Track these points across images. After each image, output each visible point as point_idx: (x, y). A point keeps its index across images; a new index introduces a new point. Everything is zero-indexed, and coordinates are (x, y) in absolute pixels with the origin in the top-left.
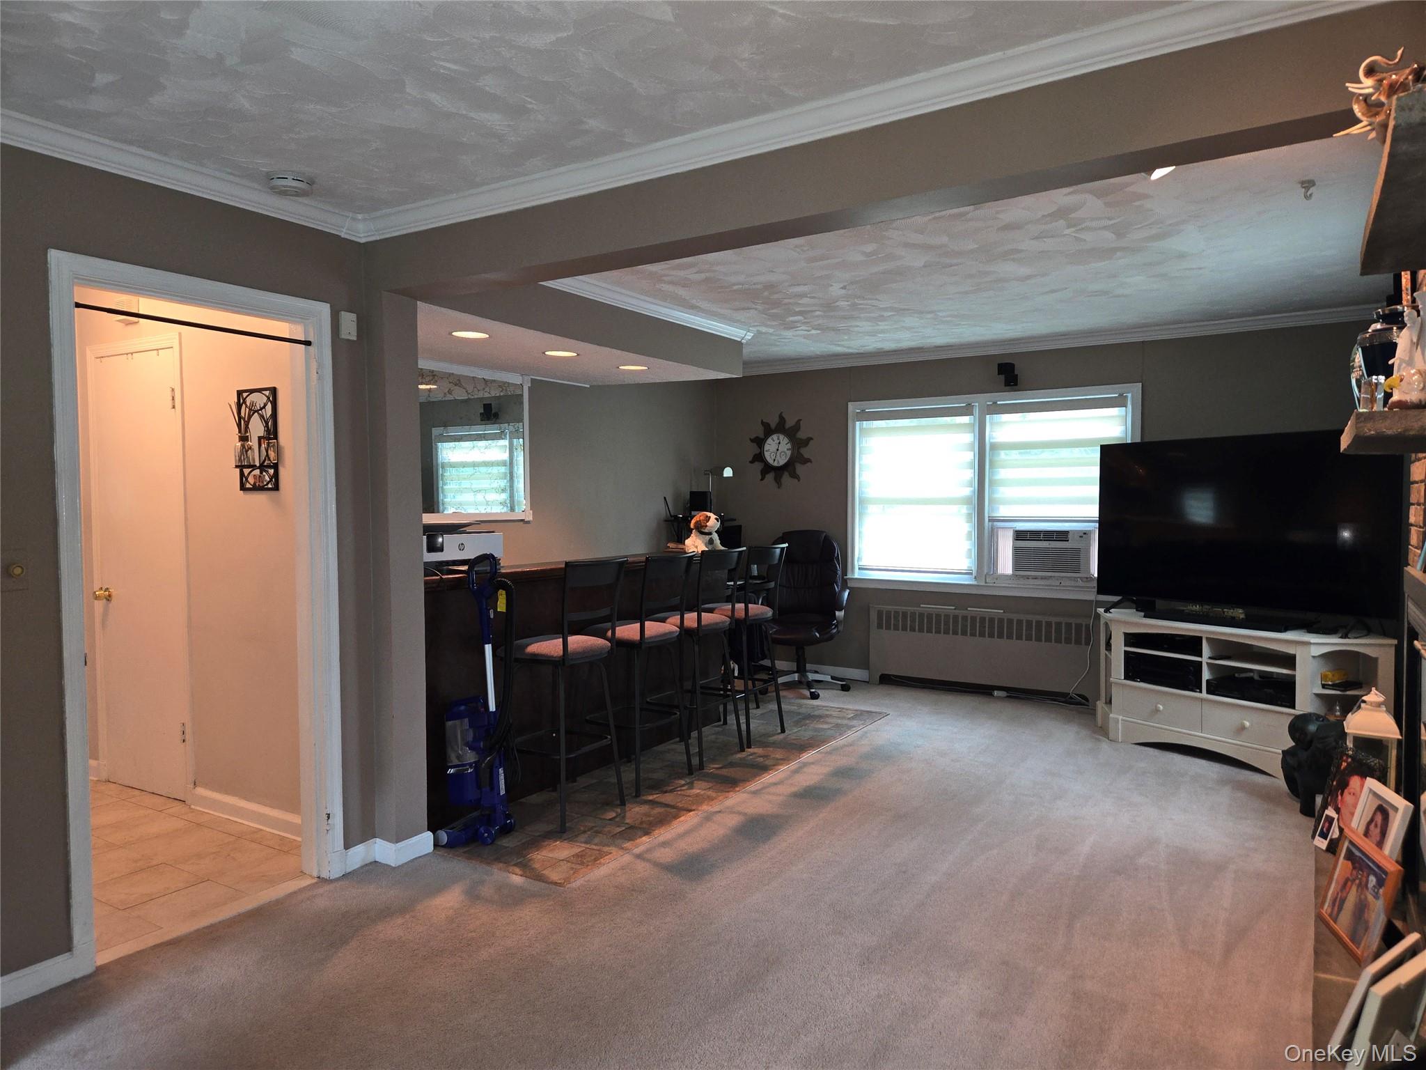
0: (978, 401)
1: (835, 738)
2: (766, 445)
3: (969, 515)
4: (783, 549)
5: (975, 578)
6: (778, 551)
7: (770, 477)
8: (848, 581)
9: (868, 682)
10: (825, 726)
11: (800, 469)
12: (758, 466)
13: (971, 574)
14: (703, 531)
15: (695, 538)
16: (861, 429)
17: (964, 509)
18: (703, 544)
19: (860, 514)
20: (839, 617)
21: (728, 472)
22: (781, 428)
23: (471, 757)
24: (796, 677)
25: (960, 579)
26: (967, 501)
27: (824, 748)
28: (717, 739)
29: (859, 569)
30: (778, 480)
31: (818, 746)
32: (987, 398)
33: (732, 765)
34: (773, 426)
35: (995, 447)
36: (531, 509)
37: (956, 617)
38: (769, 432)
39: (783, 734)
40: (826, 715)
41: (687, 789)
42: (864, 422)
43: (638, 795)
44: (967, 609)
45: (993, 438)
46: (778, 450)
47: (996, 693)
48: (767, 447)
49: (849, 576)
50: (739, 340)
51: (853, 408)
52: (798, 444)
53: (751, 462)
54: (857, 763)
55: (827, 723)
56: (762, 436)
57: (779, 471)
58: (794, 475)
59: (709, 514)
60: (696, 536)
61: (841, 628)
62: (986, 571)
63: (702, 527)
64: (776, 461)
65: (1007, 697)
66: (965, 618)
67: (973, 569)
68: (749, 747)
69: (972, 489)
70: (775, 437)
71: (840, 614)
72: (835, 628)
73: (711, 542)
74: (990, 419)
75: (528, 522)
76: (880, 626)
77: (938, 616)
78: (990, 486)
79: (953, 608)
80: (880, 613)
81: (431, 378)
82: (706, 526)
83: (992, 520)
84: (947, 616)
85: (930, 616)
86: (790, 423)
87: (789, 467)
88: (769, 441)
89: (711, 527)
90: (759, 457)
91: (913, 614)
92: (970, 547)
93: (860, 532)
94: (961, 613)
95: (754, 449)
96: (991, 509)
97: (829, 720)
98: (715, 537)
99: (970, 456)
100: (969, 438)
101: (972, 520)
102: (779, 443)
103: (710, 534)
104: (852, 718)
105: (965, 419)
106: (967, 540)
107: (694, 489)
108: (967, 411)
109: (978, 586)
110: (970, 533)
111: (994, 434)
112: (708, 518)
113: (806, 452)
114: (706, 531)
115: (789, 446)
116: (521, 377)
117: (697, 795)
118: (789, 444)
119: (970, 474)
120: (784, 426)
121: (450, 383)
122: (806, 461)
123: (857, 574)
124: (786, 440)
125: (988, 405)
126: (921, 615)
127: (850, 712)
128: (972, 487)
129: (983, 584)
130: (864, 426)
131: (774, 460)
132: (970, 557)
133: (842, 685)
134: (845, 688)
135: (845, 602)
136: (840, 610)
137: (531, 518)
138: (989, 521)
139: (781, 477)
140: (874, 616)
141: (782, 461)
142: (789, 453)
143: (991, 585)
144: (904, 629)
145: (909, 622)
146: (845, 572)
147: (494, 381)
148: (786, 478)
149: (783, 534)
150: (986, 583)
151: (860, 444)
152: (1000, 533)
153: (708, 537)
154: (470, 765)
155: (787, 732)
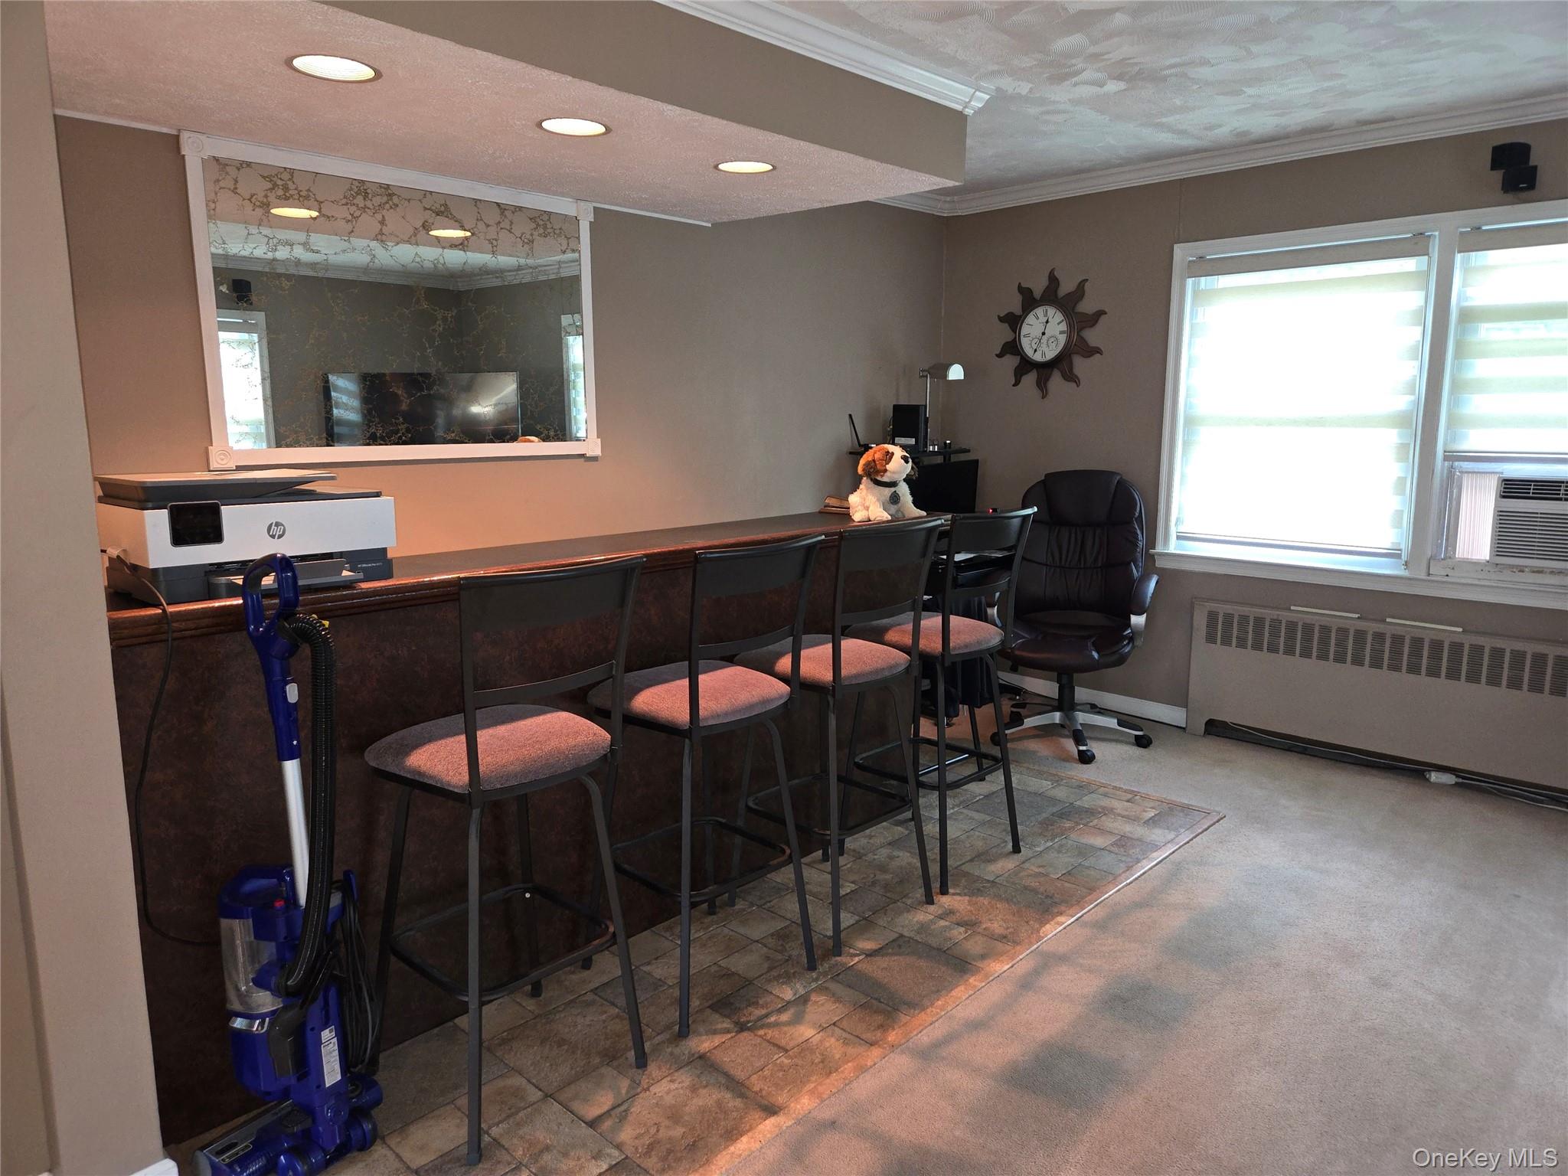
0: (1441, 225)
1: (1115, 879)
2: (1024, 325)
3: (1403, 448)
4: (1025, 517)
5: (1406, 564)
6: (1016, 522)
7: (1030, 379)
8: (1156, 557)
9: (1184, 728)
10: (1099, 841)
11: (1080, 365)
12: (1011, 362)
13: (1399, 556)
14: (879, 478)
15: (865, 491)
16: (1196, 293)
17: (1392, 437)
18: (878, 504)
19: (1186, 444)
20: (1136, 625)
21: (956, 373)
22: (1051, 296)
23: (265, 1001)
24: (1057, 717)
25: (1371, 565)
26: (1401, 420)
27: (1090, 911)
28: (891, 858)
29: (1178, 538)
30: (1042, 385)
31: (1080, 903)
32: (1457, 221)
33: (900, 944)
34: (1037, 294)
35: (1469, 316)
36: (598, 437)
37: (1360, 635)
38: (1030, 302)
39: (1016, 856)
40: (1104, 808)
41: (788, 1023)
42: (1203, 279)
43: (684, 1031)
44: (1385, 621)
45: (1467, 299)
46: (1044, 334)
47: (1434, 777)
48: (1025, 329)
49: (1159, 549)
50: (959, 108)
51: (1182, 253)
52: (1079, 322)
53: (999, 356)
54: (1158, 968)
55: (1102, 831)
56: (1018, 311)
57: (1045, 369)
58: (1070, 377)
59: (891, 448)
60: (867, 489)
61: (1139, 642)
62: (1429, 554)
63: (878, 472)
64: (1039, 353)
65: (1457, 784)
66: (1379, 637)
67: (1403, 547)
68: (944, 891)
69: (1412, 398)
70: (1040, 311)
71: (1138, 620)
72: (1128, 643)
73: (895, 499)
74: (1462, 263)
75: (595, 459)
76: (1211, 638)
77: (1325, 630)
78: (1452, 392)
79: (1357, 616)
80: (1212, 617)
81: (385, 199)
82: (886, 471)
83: (1451, 457)
84: (1343, 632)
85: (1308, 629)
86: (1066, 287)
87: (1061, 363)
88: (1030, 318)
89: (894, 473)
90: (1013, 348)
91: (1276, 624)
92: (1399, 508)
93: (1183, 476)
94: (1371, 627)
95: (1004, 334)
96: (1453, 437)
97: (1108, 823)
98: (904, 490)
99: (1415, 335)
100: (1415, 299)
101: (1408, 458)
102: (1047, 322)
103: (893, 484)
104: (1152, 822)
105: (1409, 264)
106: (1397, 494)
107: (903, 401)
108: (1415, 246)
109: (1410, 579)
110: (1401, 481)
111: (1470, 291)
112: (889, 456)
113: (1092, 336)
114: (885, 479)
115: (1064, 327)
116: (575, 205)
117: (805, 1047)
118: (1064, 323)
119: (1411, 371)
120: (1056, 291)
121: (425, 209)
122: (1091, 352)
123: (1174, 547)
124: (1059, 317)
125: (1462, 233)
126: (1292, 626)
127: (1152, 804)
128: (1414, 394)
129: (1423, 576)
130: (1202, 286)
131: (1036, 351)
132: (1398, 524)
133: (1136, 736)
134: (1142, 742)
135: (1148, 600)
136: (1140, 614)
137: (598, 452)
138: (1446, 458)
139: (1047, 379)
140: (1200, 621)
141: (1047, 352)
142: (1063, 339)
143: (1439, 579)
144: (1257, 646)
145: (1267, 634)
146: (1152, 542)
147: (521, 208)
148: (1056, 380)
149: (1046, 475)
150: (1429, 575)
151: (1191, 319)
152: (1466, 481)
153: (887, 492)
154: (262, 1017)
155: (1025, 851)
